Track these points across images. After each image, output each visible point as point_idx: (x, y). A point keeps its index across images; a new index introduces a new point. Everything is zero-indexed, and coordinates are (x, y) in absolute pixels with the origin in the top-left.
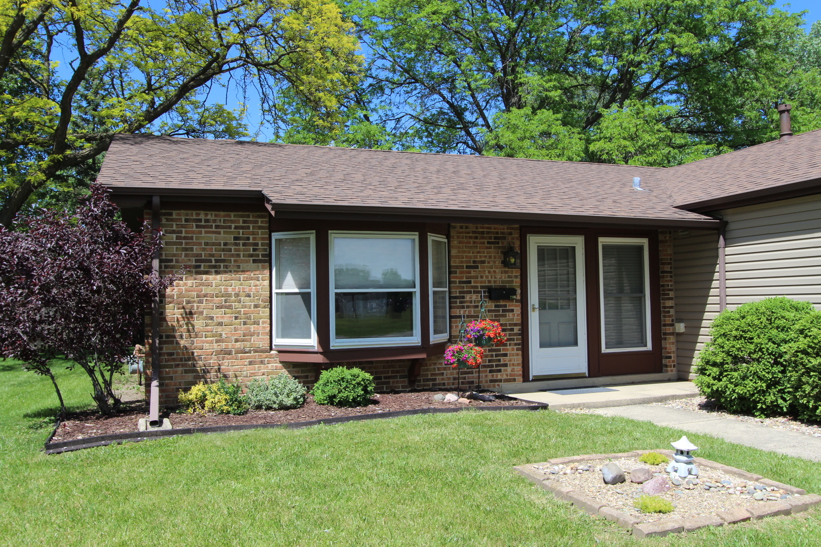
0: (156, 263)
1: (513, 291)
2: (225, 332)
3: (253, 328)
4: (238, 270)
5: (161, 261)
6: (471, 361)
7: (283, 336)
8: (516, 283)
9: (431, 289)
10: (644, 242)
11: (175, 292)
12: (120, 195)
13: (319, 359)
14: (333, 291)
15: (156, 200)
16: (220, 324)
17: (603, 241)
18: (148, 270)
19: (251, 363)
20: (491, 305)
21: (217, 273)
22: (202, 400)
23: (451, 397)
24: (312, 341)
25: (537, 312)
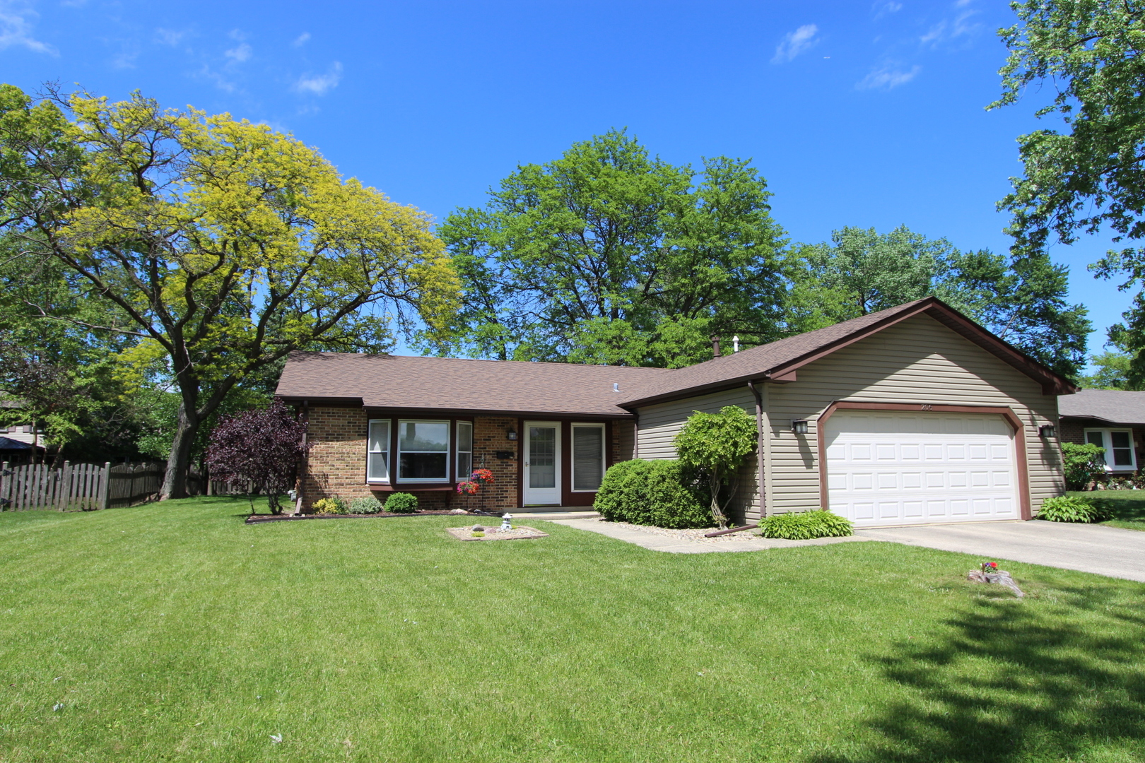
0: (304, 436)
1: (512, 454)
2: (340, 473)
3: (356, 471)
4: (349, 439)
5: (307, 435)
6: (470, 491)
7: (373, 476)
8: (515, 449)
9: (457, 452)
10: (603, 425)
11: (314, 451)
12: (288, 400)
13: (390, 489)
14: (399, 452)
15: (306, 403)
16: (338, 469)
17: (573, 425)
18: (300, 439)
19: (354, 491)
20: (499, 462)
21: (338, 441)
22: (324, 507)
23: (459, 510)
24: (387, 479)
25: (529, 466)
